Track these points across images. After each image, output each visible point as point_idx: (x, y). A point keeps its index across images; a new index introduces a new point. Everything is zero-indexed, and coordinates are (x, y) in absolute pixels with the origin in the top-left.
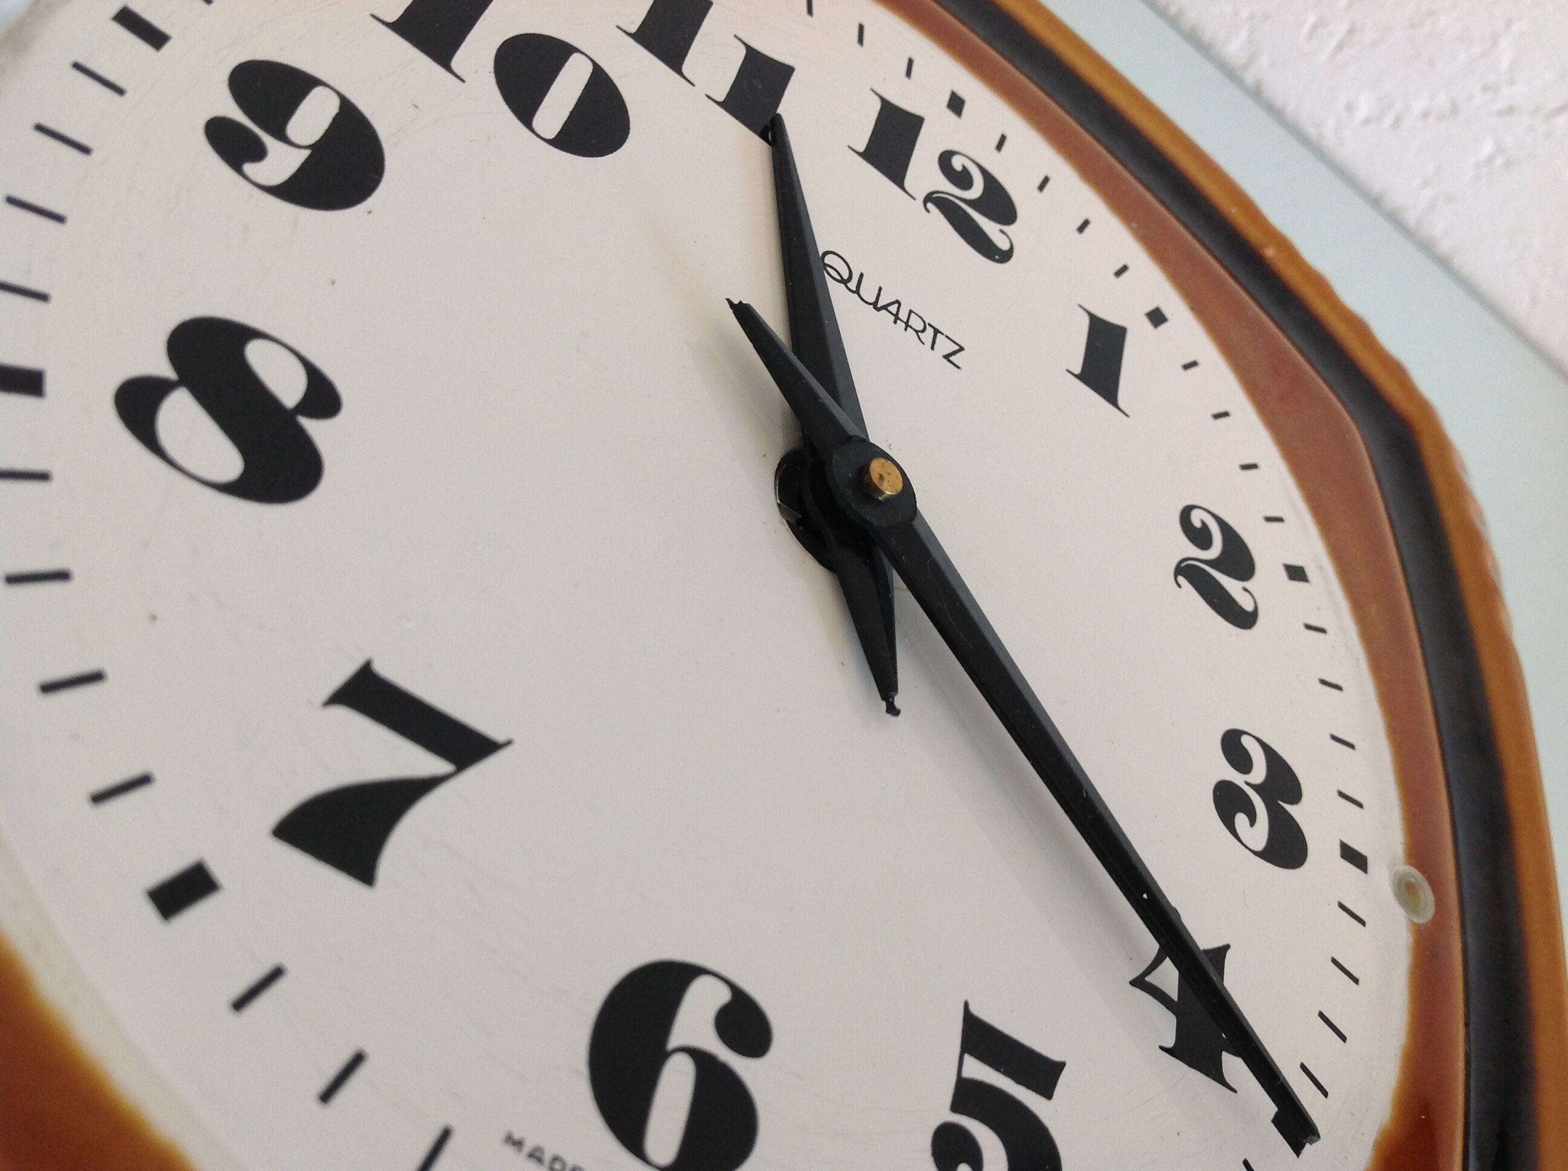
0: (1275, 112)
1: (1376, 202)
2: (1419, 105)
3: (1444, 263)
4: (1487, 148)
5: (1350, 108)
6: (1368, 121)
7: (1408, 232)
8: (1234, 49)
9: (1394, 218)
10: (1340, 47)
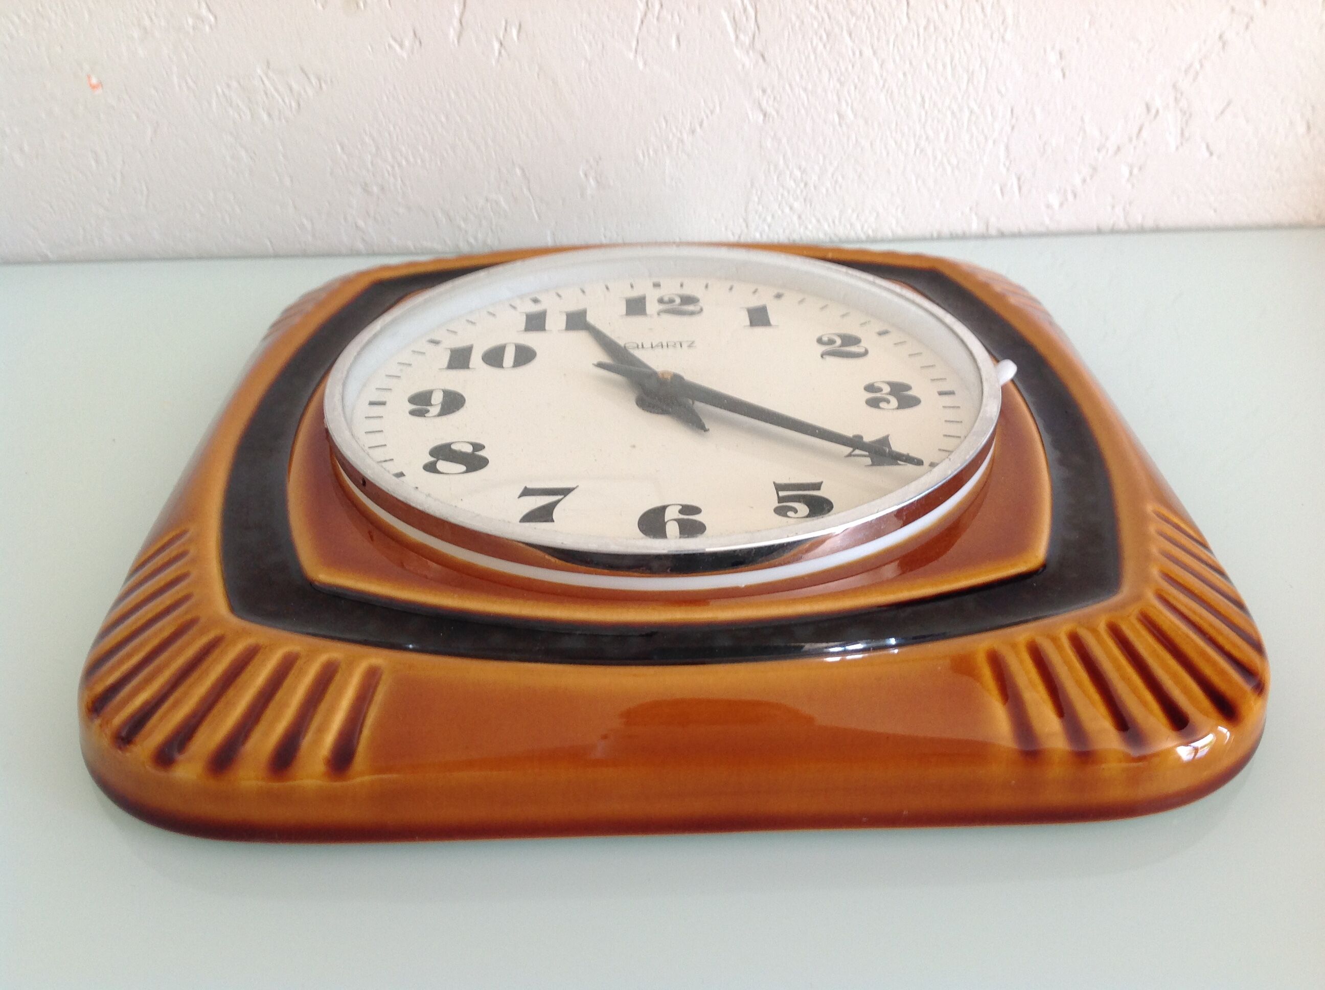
0: (1018, 235)
1: (1099, 232)
2: (1078, 181)
3: (1157, 230)
4: (1125, 171)
5: (1048, 206)
6: (1061, 205)
7: (1128, 232)
8: (975, 226)
9: (1114, 231)
10: (1020, 188)
